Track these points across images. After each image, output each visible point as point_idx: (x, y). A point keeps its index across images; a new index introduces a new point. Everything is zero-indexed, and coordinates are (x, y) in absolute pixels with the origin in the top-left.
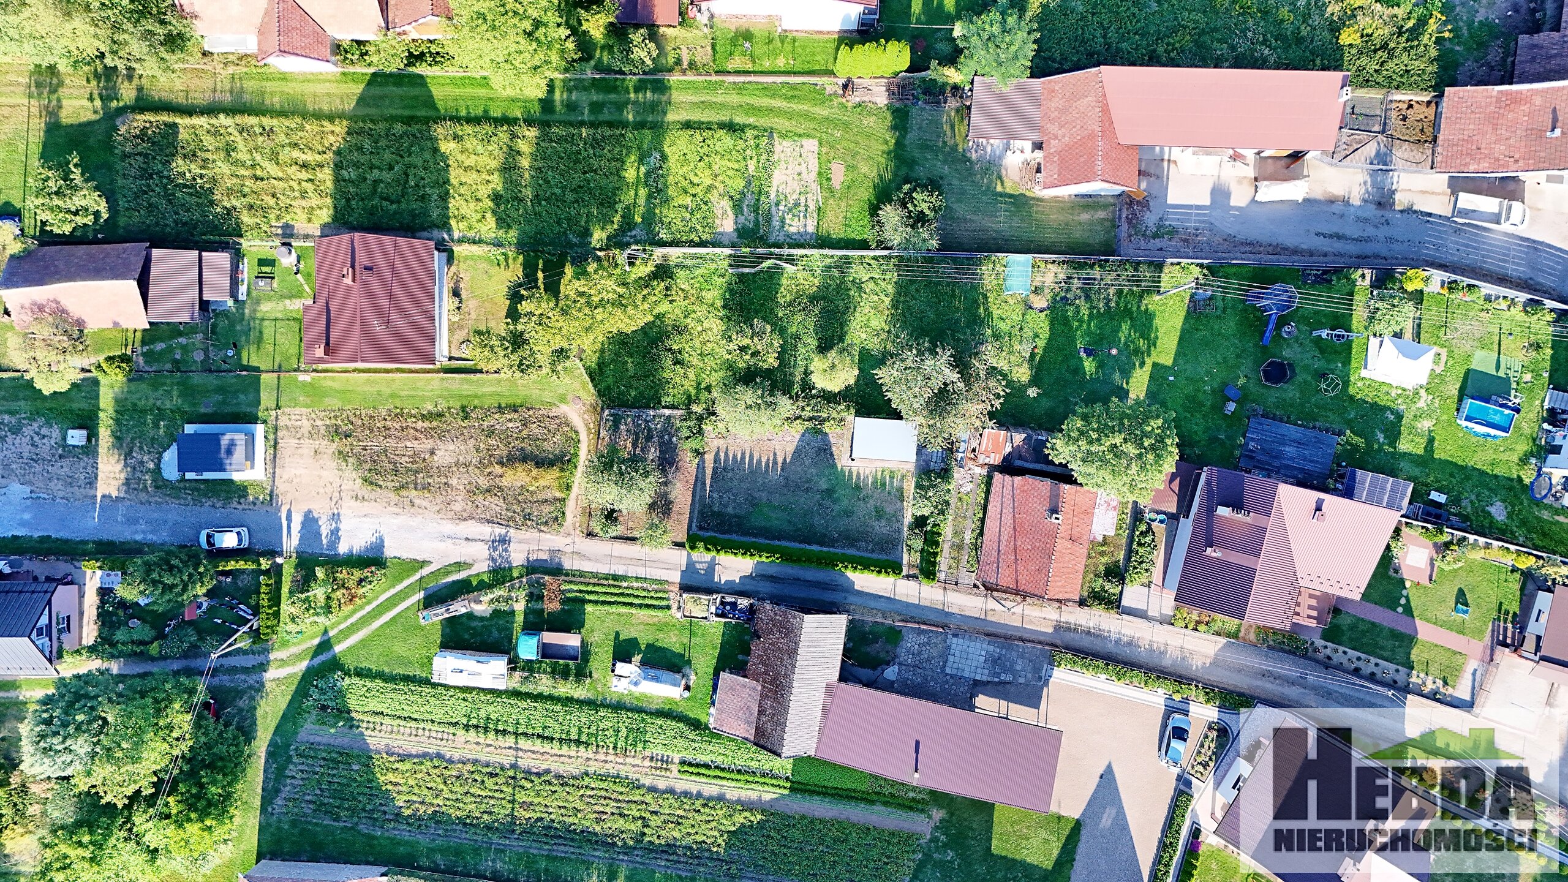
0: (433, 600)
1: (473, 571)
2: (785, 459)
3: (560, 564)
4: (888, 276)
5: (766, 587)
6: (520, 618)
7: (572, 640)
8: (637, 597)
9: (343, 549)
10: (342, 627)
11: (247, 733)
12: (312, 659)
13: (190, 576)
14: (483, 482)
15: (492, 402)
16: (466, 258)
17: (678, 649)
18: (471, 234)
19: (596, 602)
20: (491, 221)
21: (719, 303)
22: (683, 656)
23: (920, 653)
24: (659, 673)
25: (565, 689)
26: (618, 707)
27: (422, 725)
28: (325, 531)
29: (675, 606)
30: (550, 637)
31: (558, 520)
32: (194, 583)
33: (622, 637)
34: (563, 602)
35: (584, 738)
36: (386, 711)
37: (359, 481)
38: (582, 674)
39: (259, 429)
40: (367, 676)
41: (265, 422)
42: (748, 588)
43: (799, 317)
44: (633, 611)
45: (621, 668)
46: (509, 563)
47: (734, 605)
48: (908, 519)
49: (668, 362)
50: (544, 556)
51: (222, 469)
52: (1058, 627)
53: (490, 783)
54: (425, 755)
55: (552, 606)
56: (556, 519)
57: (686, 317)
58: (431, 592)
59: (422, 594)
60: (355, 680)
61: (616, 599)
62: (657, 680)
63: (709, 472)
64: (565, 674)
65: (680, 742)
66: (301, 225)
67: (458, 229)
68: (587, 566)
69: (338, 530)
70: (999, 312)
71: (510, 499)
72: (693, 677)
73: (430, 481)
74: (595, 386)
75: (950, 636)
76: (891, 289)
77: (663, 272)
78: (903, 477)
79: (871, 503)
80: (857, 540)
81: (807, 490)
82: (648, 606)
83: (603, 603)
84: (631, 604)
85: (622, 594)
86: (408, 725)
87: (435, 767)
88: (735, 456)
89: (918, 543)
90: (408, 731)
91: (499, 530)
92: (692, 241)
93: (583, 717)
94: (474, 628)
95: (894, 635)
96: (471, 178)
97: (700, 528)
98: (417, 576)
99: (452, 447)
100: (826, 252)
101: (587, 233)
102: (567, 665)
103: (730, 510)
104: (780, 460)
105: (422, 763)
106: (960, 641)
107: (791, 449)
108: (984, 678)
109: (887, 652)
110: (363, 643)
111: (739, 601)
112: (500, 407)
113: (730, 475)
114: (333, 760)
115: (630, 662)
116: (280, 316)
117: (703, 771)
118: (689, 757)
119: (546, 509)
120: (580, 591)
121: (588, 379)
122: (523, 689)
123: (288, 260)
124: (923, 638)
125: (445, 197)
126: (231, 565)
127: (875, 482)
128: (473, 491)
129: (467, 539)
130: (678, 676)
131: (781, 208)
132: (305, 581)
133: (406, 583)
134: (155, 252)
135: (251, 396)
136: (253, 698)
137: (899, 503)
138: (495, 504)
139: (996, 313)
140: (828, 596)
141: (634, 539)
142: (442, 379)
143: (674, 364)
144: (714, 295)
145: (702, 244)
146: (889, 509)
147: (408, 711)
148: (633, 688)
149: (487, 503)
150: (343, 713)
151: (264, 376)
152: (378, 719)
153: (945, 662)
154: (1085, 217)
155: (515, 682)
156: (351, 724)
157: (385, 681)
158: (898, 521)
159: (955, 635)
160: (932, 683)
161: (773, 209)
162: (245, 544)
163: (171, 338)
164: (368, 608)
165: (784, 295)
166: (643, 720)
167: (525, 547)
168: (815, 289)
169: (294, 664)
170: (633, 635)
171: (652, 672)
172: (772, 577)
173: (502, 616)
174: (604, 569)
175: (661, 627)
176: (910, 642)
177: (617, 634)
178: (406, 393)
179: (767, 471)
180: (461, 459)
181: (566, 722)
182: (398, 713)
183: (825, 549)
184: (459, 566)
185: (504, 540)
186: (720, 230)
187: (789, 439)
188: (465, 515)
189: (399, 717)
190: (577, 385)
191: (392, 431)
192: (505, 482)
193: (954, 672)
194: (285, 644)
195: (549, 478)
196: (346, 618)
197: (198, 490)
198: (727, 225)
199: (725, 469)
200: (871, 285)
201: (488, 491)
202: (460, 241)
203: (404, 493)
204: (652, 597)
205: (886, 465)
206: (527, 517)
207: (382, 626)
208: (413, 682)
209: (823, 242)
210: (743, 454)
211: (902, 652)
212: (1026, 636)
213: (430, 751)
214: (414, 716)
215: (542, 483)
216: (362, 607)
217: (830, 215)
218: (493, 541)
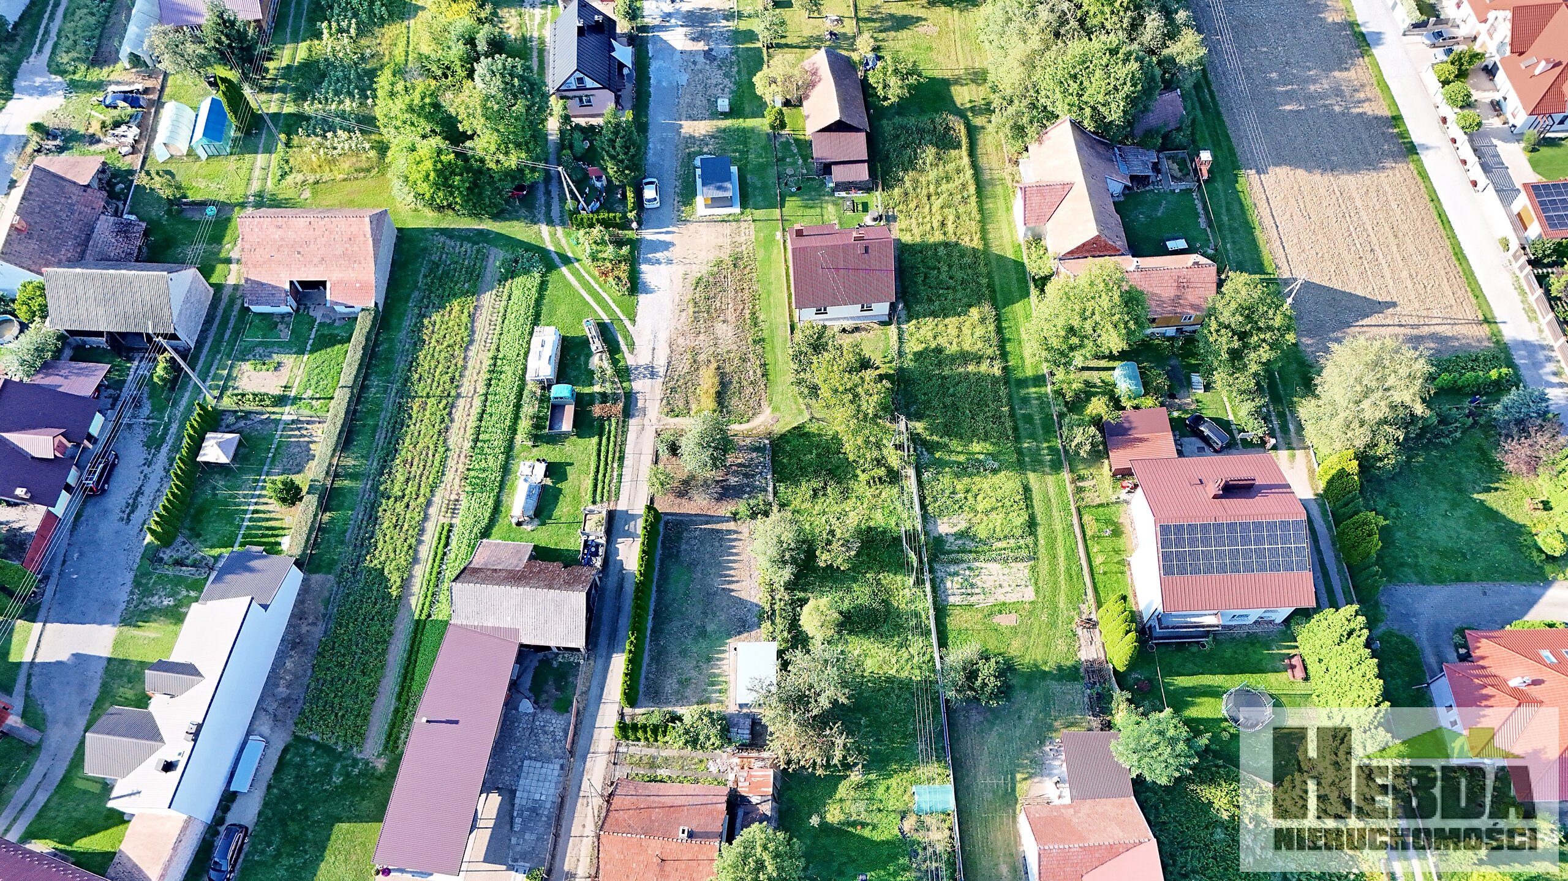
0: (605, 331)
1: (627, 354)
2: (733, 590)
3: (633, 416)
4: (917, 672)
5: (612, 582)
6: (586, 389)
7: (567, 425)
8: (604, 476)
9: (644, 267)
10: (582, 270)
11: (499, 216)
12: (557, 253)
13: (622, 161)
14: (702, 357)
15: (769, 358)
16: (886, 334)
17: (557, 513)
18: (906, 335)
19: (600, 444)
20: (920, 348)
21: (872, 524)
22: (550, 518)
23: (545, 733)
24: (535, 497)
25: (524, 425)
26: (506, 470)
27: (498, 328)
28: (658, 255)
29: (595, 507)
30: (569, 411)
31: (672, 412)
32: (617, 165)
33: (568, 468)
34: (601, 419)
35: (479, 444)
36: (511, 302)
37: (699, 275)
38: (537, 438)
39: (736, 210)
40: (541, 288)
41: (742, 213)
42: (612, 566)
43: (867, 590)
44: (592, 474)
45: (541, 468)
46: (634, 380)
47: (596, 554)
48: (679, 710)
49: (816, 484)
50: (640, 404)
51: (704, 185)
53: (447, 378)
54: (473, 332)
55: (597, 410)
57: (857, 497)
58: (610, 326)
59: (607, 321)
60: (538, 280)
61: (603, 460)
62: (529, 496)
63: (718, 526)
64: (537, 426)
65: (471, 520)
66: (896, 227)
67: (909, 327)
68: (631, 436)
69: (660, 263)
70: (894, 785)
71: (688, 377)
72: (529, 528)
73: (701, 321)
74: (789, 431)
75: (561, 761)
76: (904, 675)
77: (894, 477)
78: (721, 702)
79: (694, 674)
80: (658, 662)
81: (705, 613)
82: (596, 485)
83: (599, 451)
84: (597, 472)
85: (607, 464)
86: (499, 318)
87: (462, 339)
88: (734, 547)
89: (656, 719)
90: (494, 318)
91: (662, 371)
92: (925, 498)
93: (498, 440)
94: (579, 356)
95: (563, 707)
96: (952, 331)
97: (667, 523)
98: (622, 317)
99: (730, 334)
100: (932, 612)
102: (545, 428)
103: (683, 547)
104: (732, 587)
105: (466, 329)
106: (556, 773)
107: (743, 595)
108: (517, 801)
109: (547, 701)
110: (569, 285)
111: (599, 559)
112: (765, 365)
113: (717, 544)
114: (473, 271)
115: (545, 476)
116: (825, 217)
117: (443, 542)
118: (455, 530)
119: (681, 404)
120: (609, 432)
121: (795, 425)
122: (526, 393)
123: (868, 220)
124: (560, 734)
125: (934, 314)
126: (630, 195)
127: (715, 675)
128: (695, 353)
129: (654, 349)
130: (531, 513)
131: (967, 572)
132: (619, 243)
133: (617, 310)
134: (862, 136)
135: (762, 204)
136: (526, 218)
137: (694, 700)
138: (683, 367)
139: (893, 782)
140: (603, 640)
141: (656, 467)
143: (814, 490)
144: (879, 520)
145: (923, 507)
146: (688, 692)
147: (511, 317)
148: (522, 478)
149: (684, 361)
150: (512, 274)
151: (778, 211)
152: (505, 297)
153: (535, 759)
155: (531, 386)
156: (503, 279)
157: (537, 300)
158: (677, 701)
160: (514, 748)
161: (965, 566)
162: (647, 205)
164: (596, 286)
165: (886, 578)
166: (492, 490)
167: (647, 390)
168: (896, 605)
169: (552, 241)
170: (570, 477)
171: (536, 492)
172: (622, 587)
173: (589, 377)
174: (629, 449)
175: (577, 499)
176: (555, 722)
177: (572, 464)
178: (772, 301)
179: (721, 576)
180: (721, 341)
181: (494, 430)
182: (509, 310)
183: (649, 632)
184: (632, 345)
185: (653, 375)
186: (939, 522)
187: (753, 593)
188: (674, 346)
189: (506, 311)
190: (788, 418)
191: (740, 294)
192: (703, 371)
193: (525, 769)
194: (568, 235)
195: (707, 402)
196: (588, 273)
197: (688, 177)
198: (944, 527)
199: (721, 539)
200: (906, 655)
201: (695, 361)
202: (899, 328)
203: (691, 305)
204: (603, 488)
205: (732, 685)
206: (673, 390)
209: (941, 611)
210: (736, 554)
211: (547, 715)
212: (561, 841)
213: (476, 335)
214: (506, 321)
215: (703, 399)
216: (597, 282)
217: (967, 615)
218: (652, 367)
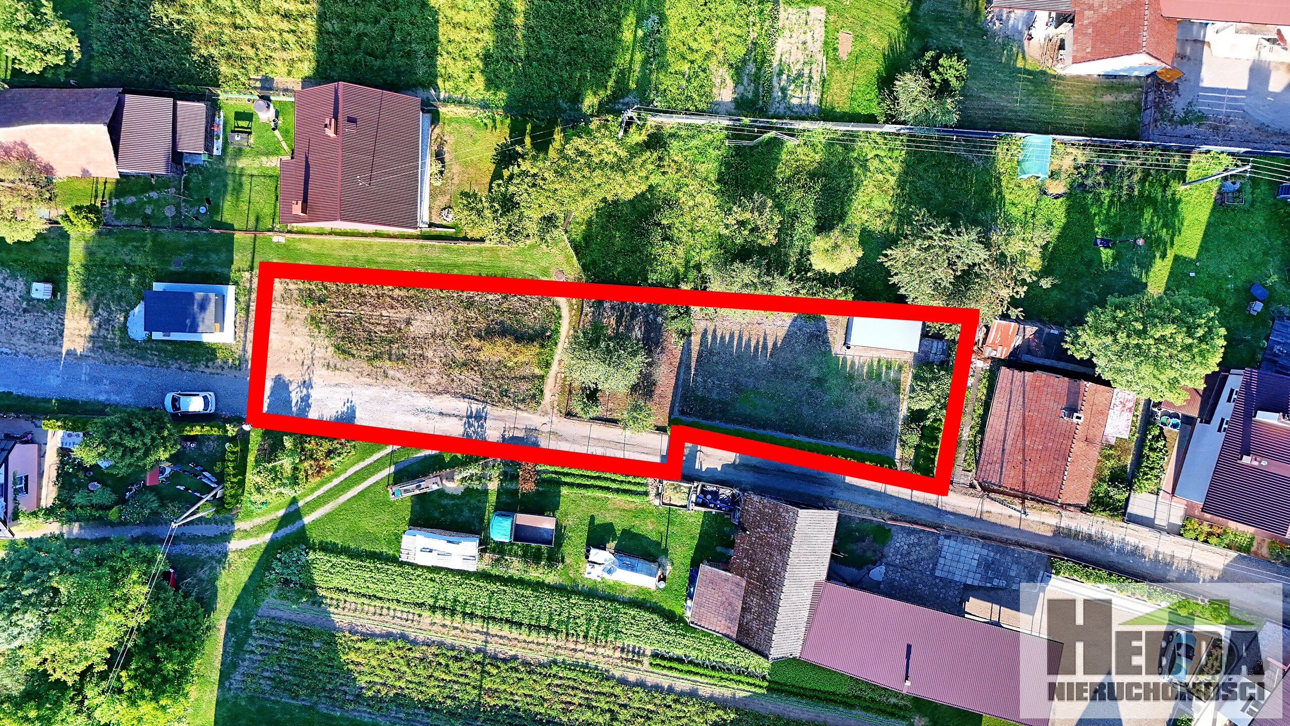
0: (402, 476)
2: (775, 344)
3: (536, 443)
4: (896, 153)
5: (748, 477)
6: (492, 498)
7: (546, 523)
8: (614, 481)
10: (308, 499)
11: (207, 603)
12: (276, 531)
13: (153, 439)
14: (460, 355)
15: (473, 272)
16: (451, 120)
17: (655, 537)
18: (457, 95)
19: (571, 485)
20: (480, 80)
21: (713, 177)
22: (659, 544)
23: (909, 553)
24: (634, 561)
25: (535, 574)
26: (591, 594)
27: (387, 605)
28: (295, 397)
29: (653, 493)
30: (525, 519)
31: (535, 397)
32: (157, 447)
33: (597, 522)
34: (539, 483)
35: (554, 625)
36: (350, 589)
37: (331, 349)
38: (554, 559)
39: (231, 290)
40: (332, 552)
41: (236, 283)
42: (729, 477)
43: (797, 194)
44: (610, 495)
45: (596, 554)
46: (485, 439)
47: (715, 494)
48: (903, 412)
49: (656, 236)
50: (520, 434)
51: (194, 329)
52: (1058, 532)
53: (454, 667)
54: (389, 635)
55: (527, 487)
56: (534, 396)
57: (677, 191)
58: (402, 467)
59: (392, 469)
60: (320, 555)
61: (592, 482)
62: (632, 568)
63: (694, 355)
64: (536, 558)
65: (654, 634)
66: (281, 78)
67: (444, 88)
68: (564, 447)
69: (308, 396)
70: (1012, 197)
71: (487, 374)
72: (669, 568)
73: (405, 352)
74: (579, 260)
75: (942, 538)
76: (897, 168)
77: (656, 141)
78: (900, 368)
79: (864, 395)
80: (847, 433)
81: (797, 378)
82: (625, 492)
83: (579, 486)
84: (608, 489)
85: (599, 478)
86: (373, 603)
87: (398, 648)
88: (723, 338)
89: (914, 439)
90: (372, 609)
91: (475, 406)
92: (688, 110)
93: (554, 603)
94: (444, 507)
95: (883, 533)
96: (459, 35)
97: (682, 413)
98: (392, 448)
99: (429, 318)
100: (830, 125)
101: (577, 98)
102: (539, 549)
103: (714, 396)
104: (770, 345)
105: (385, 644)
106: (953, 543)
107: (781, 334)
108: (976, 583)
109: (874, 551)
110: (330, 517)
111: (721, 491)
113: (715, 358)
114: (295, 637)
115: (604, 549)
116: (255, 172)
117: (675, 665)
118: (662, 650)
119: (524, 386)
120: (556, 473)
121: (572, 253)
122: (495, 572)
123: (266, 116)
124: (913, 539)
125: (432, 54)
126: (197, 431)
127: (870, 372)
128: (450, 364)
129: (441, 414)
130: (654, 566)
131: (784, 77)
132: (271, 451)
133: (376, 456)
134: (128, 98)
135: (223, 256)
136: (213, 568)
137: (894, 396)
138: (471, 379)
139: (1008, 197)
140: (814, 490)
141: (614, 422)
142: (422, 246)
143: (663, 240)
144: (709, 168)
145: (699, 113)
146: (884, 402)
147: (373, 589)
148: (606, 576)
149: (463, 377)
150: (308, 589)
151: (237, 235)
152: (342, 597)
153: (935, 564)
154: (1108, 98)
155: (485, 564)
156: (317, 601)
157: (351, 557)
158: (892, 414)
159: (947, 537)
160: (920, 586)
161: (775, 79)
162: (212, 409)
163: (144, 191)
164: (336, 481)
165: (782, 172)
166: (616, 610)
167: (501, 424)
168: (816, 165)
169: (257, 535)
170: (609, 520)
171: (628, 560)
172: (755, 467)
173: (474, 495)
175: (638, 513)
176: (900, 542)
177: (592, 517)
178: (384, 259)
179: (755, 356)
180: (438, 330)
181: (536, 608)
182: (362, 591)
183: (813, 441)
185: (479, 417)
186: (718, 99)
187: (780, 323)
188: (440, 388)
189: (364, 595)
190: (560, 258)
191: (368, 299)
192: (482, 356)
193: (944, 575)
194: (249, 515)
195: (528, 354)
196: (313, 490)
197: (165, 351)
198: (726, 94)
199: (711, 352)
200: (876, 163)
201: (465, 364)
202: (447, 101)
203: (377, 363)
204: (629, 482)
205: (883, 355)
206: (504, 393)
207: (349, 500)
208: (379, 559)
209: (826, 115)
210: (732, 336)
211: (890, 552)
212: (1022, 540)
213: (394, 631)
214: (380, 595)
215: (521, 358)
216: (329, 480)
217: (835, 88)
218: (469, 417)
